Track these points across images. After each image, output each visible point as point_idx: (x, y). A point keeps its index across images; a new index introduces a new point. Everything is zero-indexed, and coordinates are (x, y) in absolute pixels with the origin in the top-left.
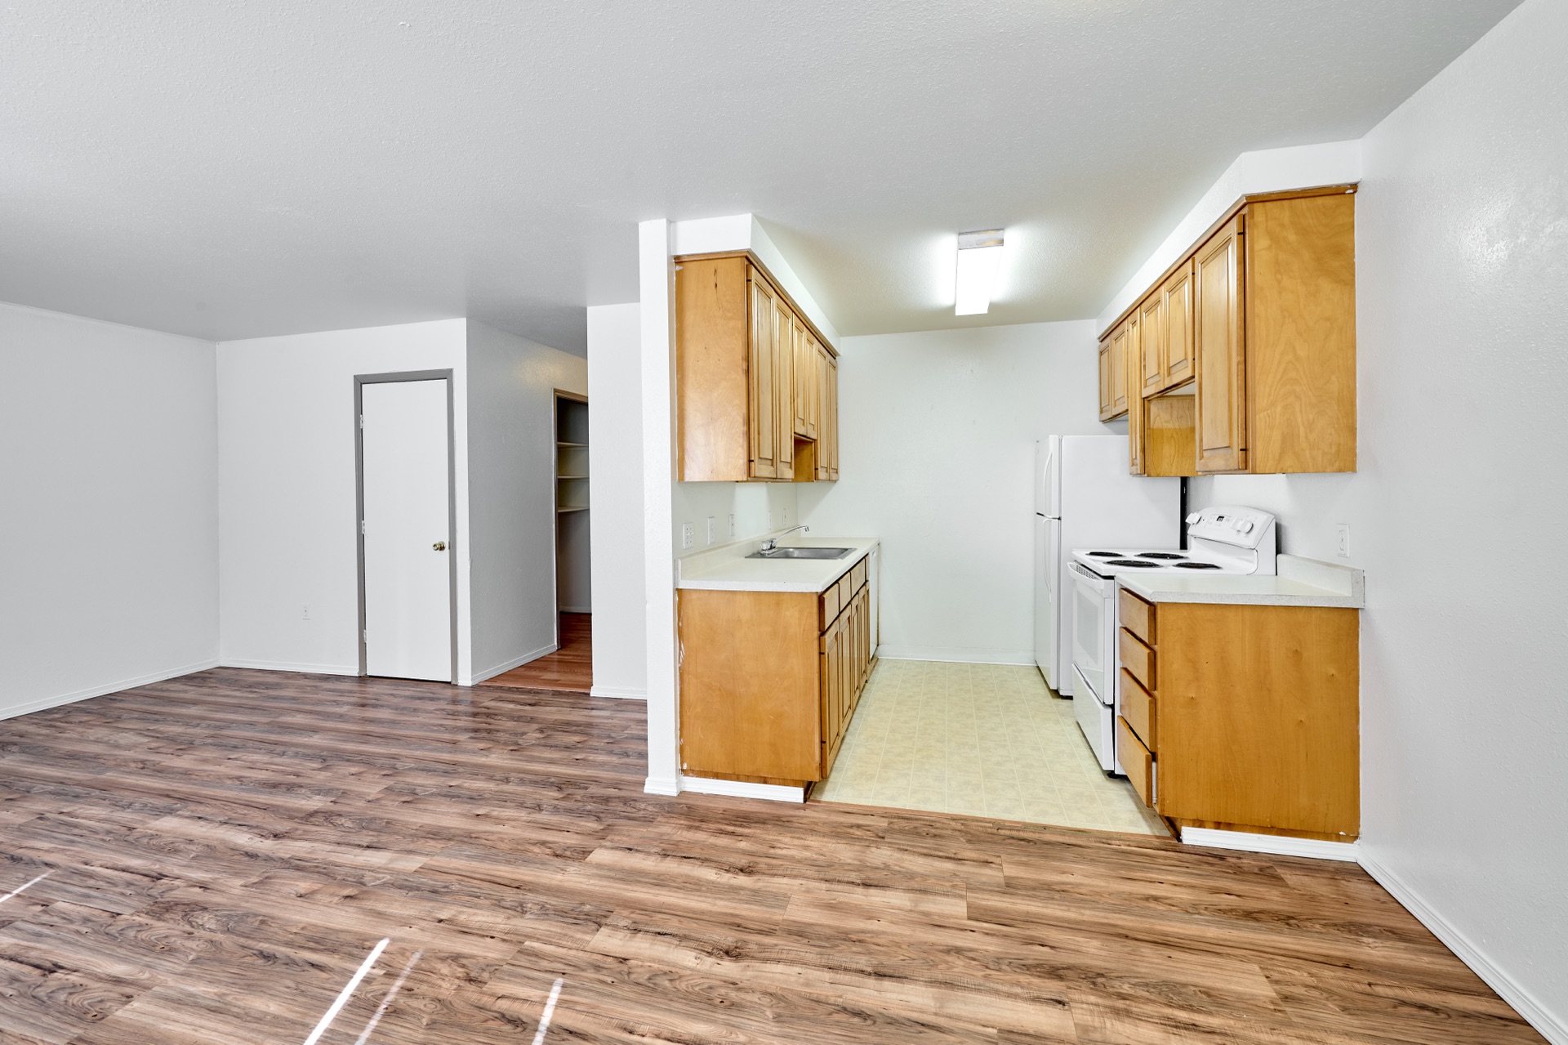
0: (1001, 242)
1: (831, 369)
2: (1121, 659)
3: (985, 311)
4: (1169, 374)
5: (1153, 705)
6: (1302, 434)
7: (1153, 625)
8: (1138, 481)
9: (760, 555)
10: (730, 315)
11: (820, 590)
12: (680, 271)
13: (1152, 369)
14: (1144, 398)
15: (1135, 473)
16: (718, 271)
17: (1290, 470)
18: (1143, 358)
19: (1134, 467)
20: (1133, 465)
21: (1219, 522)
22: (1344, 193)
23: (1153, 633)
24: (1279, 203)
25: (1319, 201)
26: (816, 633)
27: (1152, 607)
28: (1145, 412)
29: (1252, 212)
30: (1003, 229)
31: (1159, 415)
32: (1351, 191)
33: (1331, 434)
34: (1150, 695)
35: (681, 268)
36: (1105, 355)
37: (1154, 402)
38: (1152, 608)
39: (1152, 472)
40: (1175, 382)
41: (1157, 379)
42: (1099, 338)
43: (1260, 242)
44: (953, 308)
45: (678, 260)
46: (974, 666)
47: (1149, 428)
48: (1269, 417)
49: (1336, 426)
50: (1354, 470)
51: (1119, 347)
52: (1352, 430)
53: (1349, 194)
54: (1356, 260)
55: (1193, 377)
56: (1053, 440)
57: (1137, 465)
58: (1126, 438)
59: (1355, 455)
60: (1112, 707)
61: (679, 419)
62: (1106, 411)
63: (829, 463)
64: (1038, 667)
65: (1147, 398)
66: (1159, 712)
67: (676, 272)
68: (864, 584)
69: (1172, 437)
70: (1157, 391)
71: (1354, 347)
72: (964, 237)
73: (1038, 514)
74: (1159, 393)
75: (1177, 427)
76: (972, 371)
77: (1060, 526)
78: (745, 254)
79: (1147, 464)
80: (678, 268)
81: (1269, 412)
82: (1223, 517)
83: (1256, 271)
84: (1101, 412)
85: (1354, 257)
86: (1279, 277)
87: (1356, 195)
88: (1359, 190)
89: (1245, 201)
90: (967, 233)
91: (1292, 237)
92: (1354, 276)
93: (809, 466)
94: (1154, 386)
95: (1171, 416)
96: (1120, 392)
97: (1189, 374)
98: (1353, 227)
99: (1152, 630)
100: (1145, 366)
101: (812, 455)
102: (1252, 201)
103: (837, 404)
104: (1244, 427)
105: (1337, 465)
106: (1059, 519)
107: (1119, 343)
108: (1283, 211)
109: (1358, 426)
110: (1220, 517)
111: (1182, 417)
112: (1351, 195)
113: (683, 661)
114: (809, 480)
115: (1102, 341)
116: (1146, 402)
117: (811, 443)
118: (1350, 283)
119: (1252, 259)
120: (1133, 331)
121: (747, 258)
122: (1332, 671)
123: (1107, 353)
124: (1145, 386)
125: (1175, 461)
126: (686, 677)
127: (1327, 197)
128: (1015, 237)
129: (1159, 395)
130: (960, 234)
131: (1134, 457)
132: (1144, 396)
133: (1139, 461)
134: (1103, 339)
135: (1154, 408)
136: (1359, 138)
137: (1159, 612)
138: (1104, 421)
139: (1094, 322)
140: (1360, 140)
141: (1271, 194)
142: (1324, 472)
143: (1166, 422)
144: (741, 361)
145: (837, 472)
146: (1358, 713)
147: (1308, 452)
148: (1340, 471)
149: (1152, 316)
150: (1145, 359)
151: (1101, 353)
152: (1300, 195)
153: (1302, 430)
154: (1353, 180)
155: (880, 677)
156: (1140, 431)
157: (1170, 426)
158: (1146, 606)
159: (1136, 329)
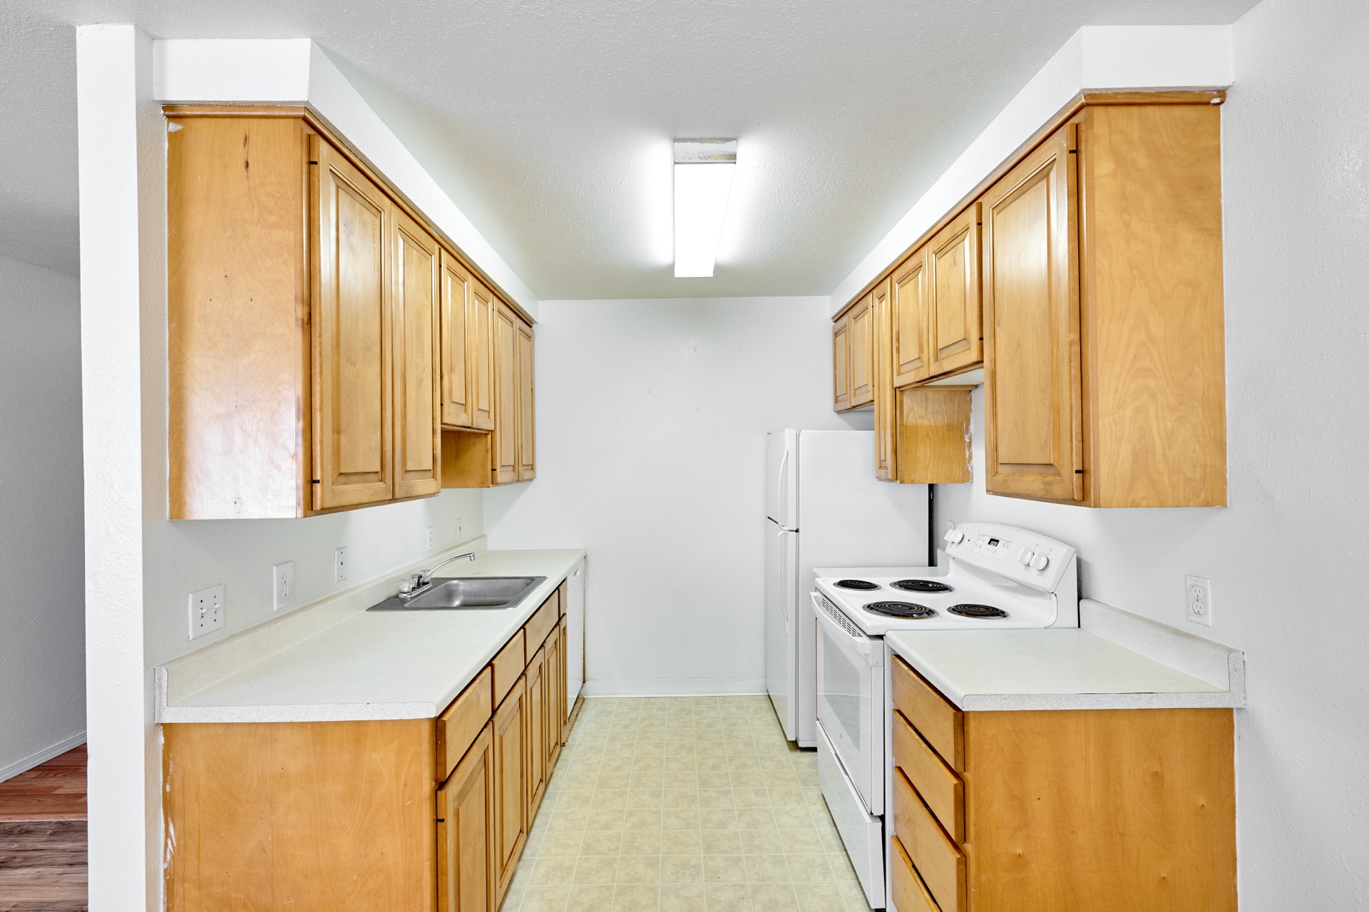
0: (732, 158)
1: (523, 339)
2: (894, 753)
3: (709, 273)
4: (937, 359)
5: (963, 867)
6: (1159, 450)
7: (960, 741)
8: (883, 485)
9: (394, 603)
10: (273, 219)
11: (434, 713)
12: (177, 133)
13: (909, 351)
14: (895, 388)
15: (884, 477)
16: (252, 139)
17: (1144, 503)
18: (896, 339)
19: (883, 471)
20: (880, 467)
21: (991, 547)
22: (1208, 103)
23: (961, 753)
24: (1125, 109)
25: (1177, 111)
26: (427, 786)
27: (961, 717)
28: (897, 404)
29: (1090, 120)
30: (735, 139)
31: (912, 409)
32: (1216, 100)
33: (1194, 451)
34: (956, 846)
35: (179, 127)
36: (841, 338)
37: (907, 393)
38: (960, 714)
39: (906, 478)
40: (947, 369)
41: (917, 364)
42: (833, 318)
43: (1100, 166)
44: (672, 267)
45: (173, 111)
46: (698, 701)
47: (902, 425)
48: (1116, 424)
49: (1201, 439)
50: (1223, 504)
51: (861, 327)
52: (1221, 445)
53: (1214, 104)
54: (1223, 201)
55: (982, 362)
56: (789, 435)
57: (886, 468)
58: (868, 436)
59: (1225, 481)
60: (882, 818)
61: (171, 405)
62: (842, 401)
63: (517, 458)
64: (769, 696)
65: (899, 388)
66: (972, 881)
67: (170, 134)
68: (558, 624)
69: (927, 436)
70: (917, 380)
71: (1222, 326)
72: (681, 146)
73: (769, 518)
74: (918, 382)
75: (933, 424)
76: (695, 349)
77: (798, 540)
78: (302, 113)
79: (899, 468)
80: (174, 127)
81: (1116, 415)
82: (998, 541)
83: (1097, 206)
84: (836, 401)
85: (1220, 196)
86: (1127, 217)
87: (1222, 107)
88: (1228, 99)
89: (1083, 101)
90: (685, 140)
91: (1143, 161)
92: (1220, 222)
93: (484, 466)
94: (913, 373)
95: (926, 410)
96: (862, 376)
97: (974, 357)
98: (1219, 153)
99: (960, 748)
100: (898, 349)
101: (487, 451)
102: (1094, 102)
103: (532, 383)
104: (1080, 438)
105: (1203, 496)
106: (797, 531)
107: (860, 322)
108: (1128, 120)
109: (1228, 440)
110: (992, 540)
111: (937, 412)
112: (1216, 107)
113: (173, 857)
114: (483, 485)
115: (836, 321)
116: (898, 393)
117: (486, 435)
118: (1214, 233)
119: (1091, 189)
120: (880, 307)
121: (305, 119)
122: (1202, 802)
123: (844, 334)
124: (899, 374)
125: (931, 465)
126: (178, 887)
127: (1187, 108)
128: (751, 150)
129: (919, 384)
130: (675, 140)
131: (883, 458)
132: (895, 385)
133: (889, 462)
134: (837, 319)
135: (908, 400)
136: (1232, 22)
137: (972, 725)
138: (839, 412)
139: (827, 299)
140: (1231, 26)
141: (1117, 93)
142: (1187, 506)
143: (921, 417)
144: (292, 306)
145: (532, 469)
146: (1235, 859)
147: (1166, 477)
148: (1207, 504)
149: (909, 287)
150: (898, 340)
151: (836, 334)
152: (1155, 100)
153: (1158, 443)
154: (1220, 83)
155: (582, 734)
156: (892, 427)
157: (925, 422)
158: (952, 711)
159: (885, 304)
